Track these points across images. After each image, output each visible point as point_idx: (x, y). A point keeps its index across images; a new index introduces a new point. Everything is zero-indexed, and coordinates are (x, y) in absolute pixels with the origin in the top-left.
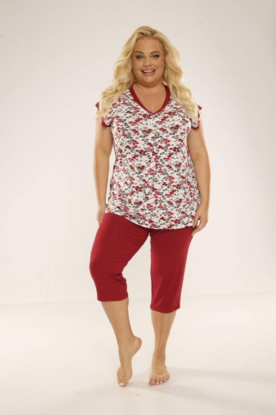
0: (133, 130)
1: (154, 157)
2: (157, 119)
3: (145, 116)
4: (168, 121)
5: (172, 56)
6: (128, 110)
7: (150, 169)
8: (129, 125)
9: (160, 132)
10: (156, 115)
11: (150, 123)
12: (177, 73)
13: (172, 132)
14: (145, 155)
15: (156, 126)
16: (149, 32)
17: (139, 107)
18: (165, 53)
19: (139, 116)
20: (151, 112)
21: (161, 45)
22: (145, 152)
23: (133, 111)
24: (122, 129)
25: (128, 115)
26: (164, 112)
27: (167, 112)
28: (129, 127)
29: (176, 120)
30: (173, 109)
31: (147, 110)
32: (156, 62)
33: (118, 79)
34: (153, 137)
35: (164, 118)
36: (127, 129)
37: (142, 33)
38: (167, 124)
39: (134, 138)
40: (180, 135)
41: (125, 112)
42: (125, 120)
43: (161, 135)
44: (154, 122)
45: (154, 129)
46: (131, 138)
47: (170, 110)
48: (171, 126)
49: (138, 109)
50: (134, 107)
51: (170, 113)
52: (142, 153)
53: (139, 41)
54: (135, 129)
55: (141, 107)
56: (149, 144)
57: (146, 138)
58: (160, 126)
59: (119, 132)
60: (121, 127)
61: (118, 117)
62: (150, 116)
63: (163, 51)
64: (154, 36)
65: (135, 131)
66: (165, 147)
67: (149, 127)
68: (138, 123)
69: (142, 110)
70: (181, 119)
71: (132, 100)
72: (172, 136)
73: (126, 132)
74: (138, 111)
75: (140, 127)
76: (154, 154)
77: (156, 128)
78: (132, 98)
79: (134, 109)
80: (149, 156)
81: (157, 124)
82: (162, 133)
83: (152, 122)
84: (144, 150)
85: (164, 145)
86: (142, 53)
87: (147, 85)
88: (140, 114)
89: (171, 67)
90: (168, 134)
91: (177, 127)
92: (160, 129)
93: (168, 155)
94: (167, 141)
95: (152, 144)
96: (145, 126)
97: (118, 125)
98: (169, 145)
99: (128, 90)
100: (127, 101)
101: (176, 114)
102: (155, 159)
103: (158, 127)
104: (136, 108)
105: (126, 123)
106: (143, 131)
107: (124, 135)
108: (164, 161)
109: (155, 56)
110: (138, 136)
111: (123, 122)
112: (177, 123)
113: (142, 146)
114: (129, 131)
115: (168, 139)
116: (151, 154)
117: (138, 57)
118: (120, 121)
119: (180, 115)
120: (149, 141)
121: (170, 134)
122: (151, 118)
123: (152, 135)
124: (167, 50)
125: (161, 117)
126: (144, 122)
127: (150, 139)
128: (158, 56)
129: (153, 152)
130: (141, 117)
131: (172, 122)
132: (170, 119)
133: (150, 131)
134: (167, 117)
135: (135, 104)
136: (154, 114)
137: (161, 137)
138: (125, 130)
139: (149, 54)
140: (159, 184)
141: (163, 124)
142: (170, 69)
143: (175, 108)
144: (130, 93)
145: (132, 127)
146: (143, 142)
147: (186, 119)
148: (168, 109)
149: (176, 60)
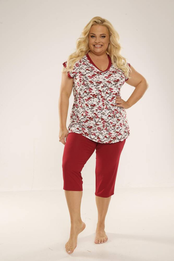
0: (90, 82)
1: (102, 99)
2: (106, 75)
3: (98, 73)
4: (112, 76)
5: (114, 37)
6: (87, 68)
7: (99, 106)
8: (88, 78)
9: (107, 83)
10: (105, 72)
11: (101, 78)
12: (118, 48)
13: (114, 84)
14: (96, 97)
15: (105, 80)
16: (100, 21)
17: (94, 67)
18: (110, 35)
19: (94, 72)
20: (101, 71)
21: (107, 30)
22: (96, 96)
23: (90, 69)
24: (83, 80)
25: (87, 72)
26: (110, 71)
27: (111, 71)
28: (88, 79)
29: (117, 76)
30: (114, 69)
31: (99, 69)
32: (103, 40)
33: (79, 49)
34: (102, 87)
35: (110, 75)
36: (86, 80)
37: (96, 22)
38: (112, 79)
39: (90, 86)
40: (119, 85)
41: (85, 70)
42: (86, 75)
43: (107, 85)
44: (104, 77)
45: (103, 81)
46: (88, 86)
47: (113, 70)
48: (114, 80)
49: (94, 68)
50: (90, 67)
51: (113, 72)
52: (94, 96)
53: (93, 26)
54: (91, 81)
55: (95, 67)
56: (100, 91)
57: (98, 87)
58: (107, 80)
59: (81, 82)
60: (82, 79)
61: (80, 72)
62: (101, 73)
63: (109, 33)
64: (104, 24)
65: (91, 82)
66: (110, 93)
67: (101, 80)
68: (94, 77)
69: (96, 69)
70: (120, 76)
71: (89, 62)
72: (114, 86)
73: (85, 83)
74: (94, 70)
75: (95, 79)
76: (102, 97)
77: (105, 81)
78: (89, 61)
79: (91, 68)
80: (99, 98)
81: (105, 78)
82: (108, 84)
83: (102, 77)
84: (96, 94)
85: (109, 92)
86: (95, 35)
87: (97, 54)
88: (95, 72)
89: (113, 44)
90: (112, 85)
91: (118, 80)
92: (107, 82)
93: (112, 98)
94: (111, 89)
95: (101, 91)
96: (98, 79)
97: (80, 78)
98: (112, 92)
99: (85, 56)
100: (85, 63)
101: (117, 72)
102: (102, 100)
103: (106, 80)
104: (92, 68)
105: (86, 77)
106: (97, 82)
107: (83, 84)
108: (109, 102)
109: (103, 37)
110: (93, 85)
111: (84, 76)
112: (118, 78)
113: (94, 91)
114: (87, 82)
115: (112, 88)
116: (100, 97)
117: (92, 37)
118: (82, 75)
119: (119, 74)
120: (100, 89)
121: (113, 85)
122: (102, 74)
123: (101, 85)
124: (111, 33)
125: (108, 73)
126: (97, 77)
127: (100, 87)
128: (105, 37)
129: (102, 96)
130: (95, 73)
131: (115, 77)
132: (114, 76)
133: (101, 82)
134: (112, 74)
135: (91, 65)
136: (103, 72)
137: (107, 86)
138: (85, 81)
139: (99, 36)
140: (106, 116)
141: (109, 78)
142: (113, 45)
143: (115, 69)
144: (87, 58)
145: (90, 80)
146: (96, 89)
147: (123, 76)
148: (111, 69)
149: (117, 39)
